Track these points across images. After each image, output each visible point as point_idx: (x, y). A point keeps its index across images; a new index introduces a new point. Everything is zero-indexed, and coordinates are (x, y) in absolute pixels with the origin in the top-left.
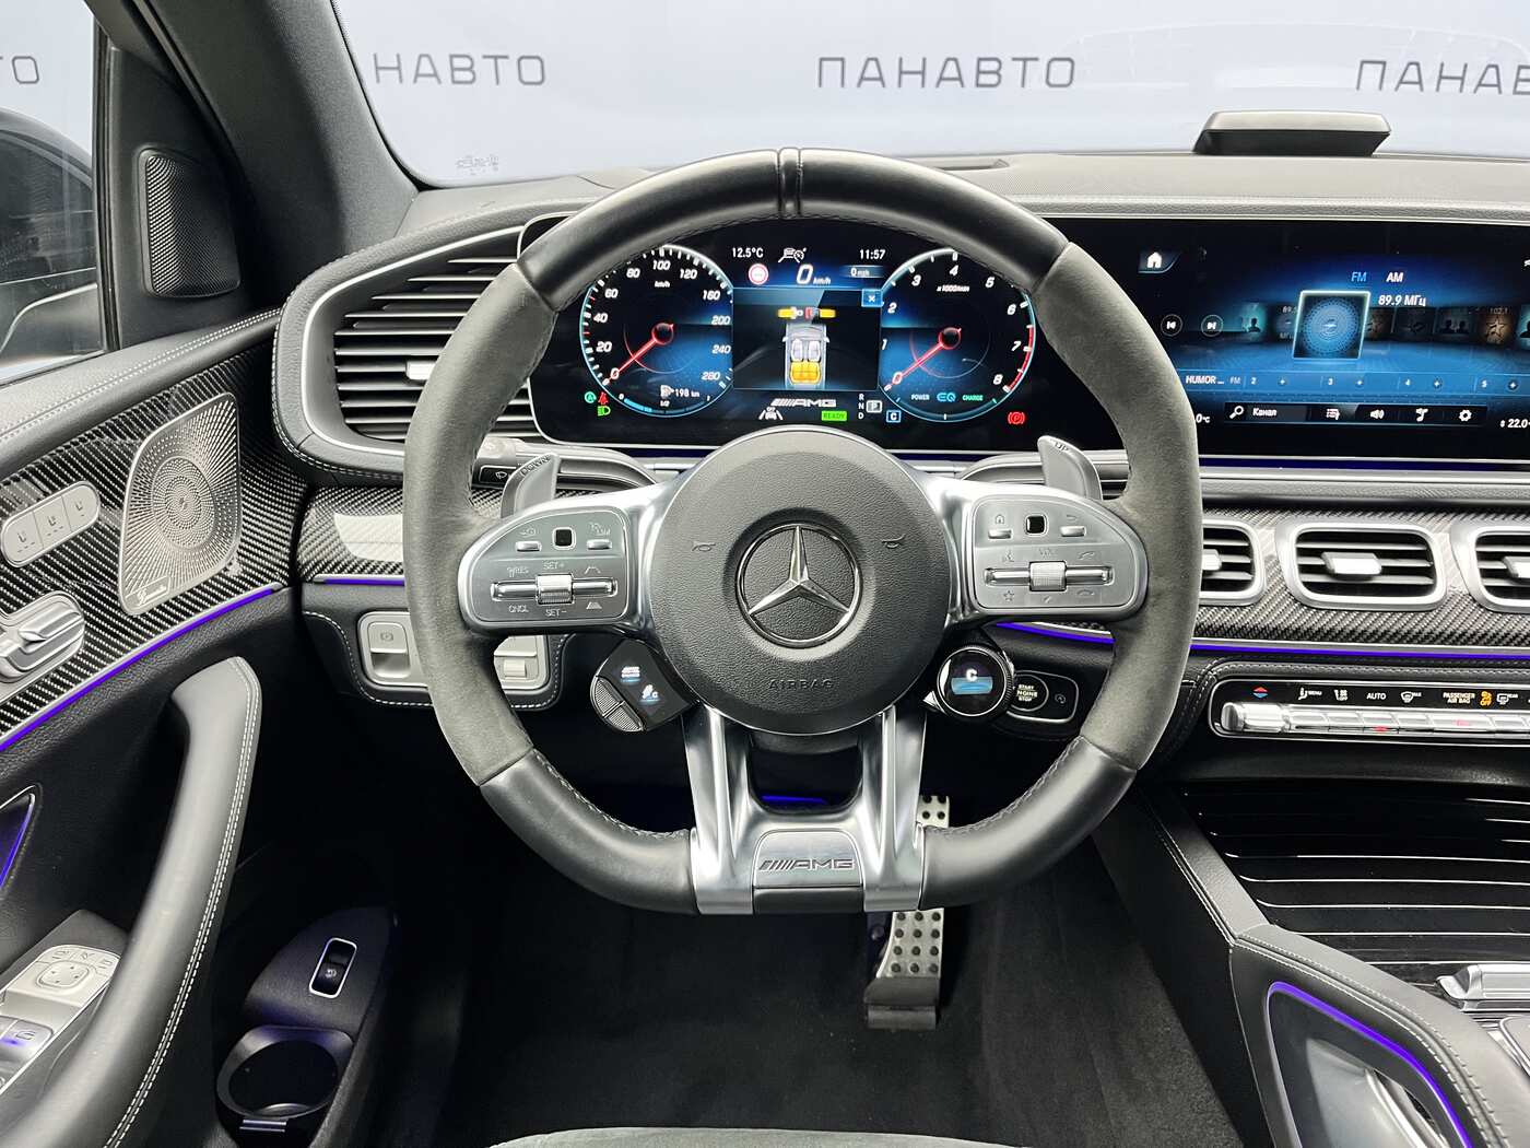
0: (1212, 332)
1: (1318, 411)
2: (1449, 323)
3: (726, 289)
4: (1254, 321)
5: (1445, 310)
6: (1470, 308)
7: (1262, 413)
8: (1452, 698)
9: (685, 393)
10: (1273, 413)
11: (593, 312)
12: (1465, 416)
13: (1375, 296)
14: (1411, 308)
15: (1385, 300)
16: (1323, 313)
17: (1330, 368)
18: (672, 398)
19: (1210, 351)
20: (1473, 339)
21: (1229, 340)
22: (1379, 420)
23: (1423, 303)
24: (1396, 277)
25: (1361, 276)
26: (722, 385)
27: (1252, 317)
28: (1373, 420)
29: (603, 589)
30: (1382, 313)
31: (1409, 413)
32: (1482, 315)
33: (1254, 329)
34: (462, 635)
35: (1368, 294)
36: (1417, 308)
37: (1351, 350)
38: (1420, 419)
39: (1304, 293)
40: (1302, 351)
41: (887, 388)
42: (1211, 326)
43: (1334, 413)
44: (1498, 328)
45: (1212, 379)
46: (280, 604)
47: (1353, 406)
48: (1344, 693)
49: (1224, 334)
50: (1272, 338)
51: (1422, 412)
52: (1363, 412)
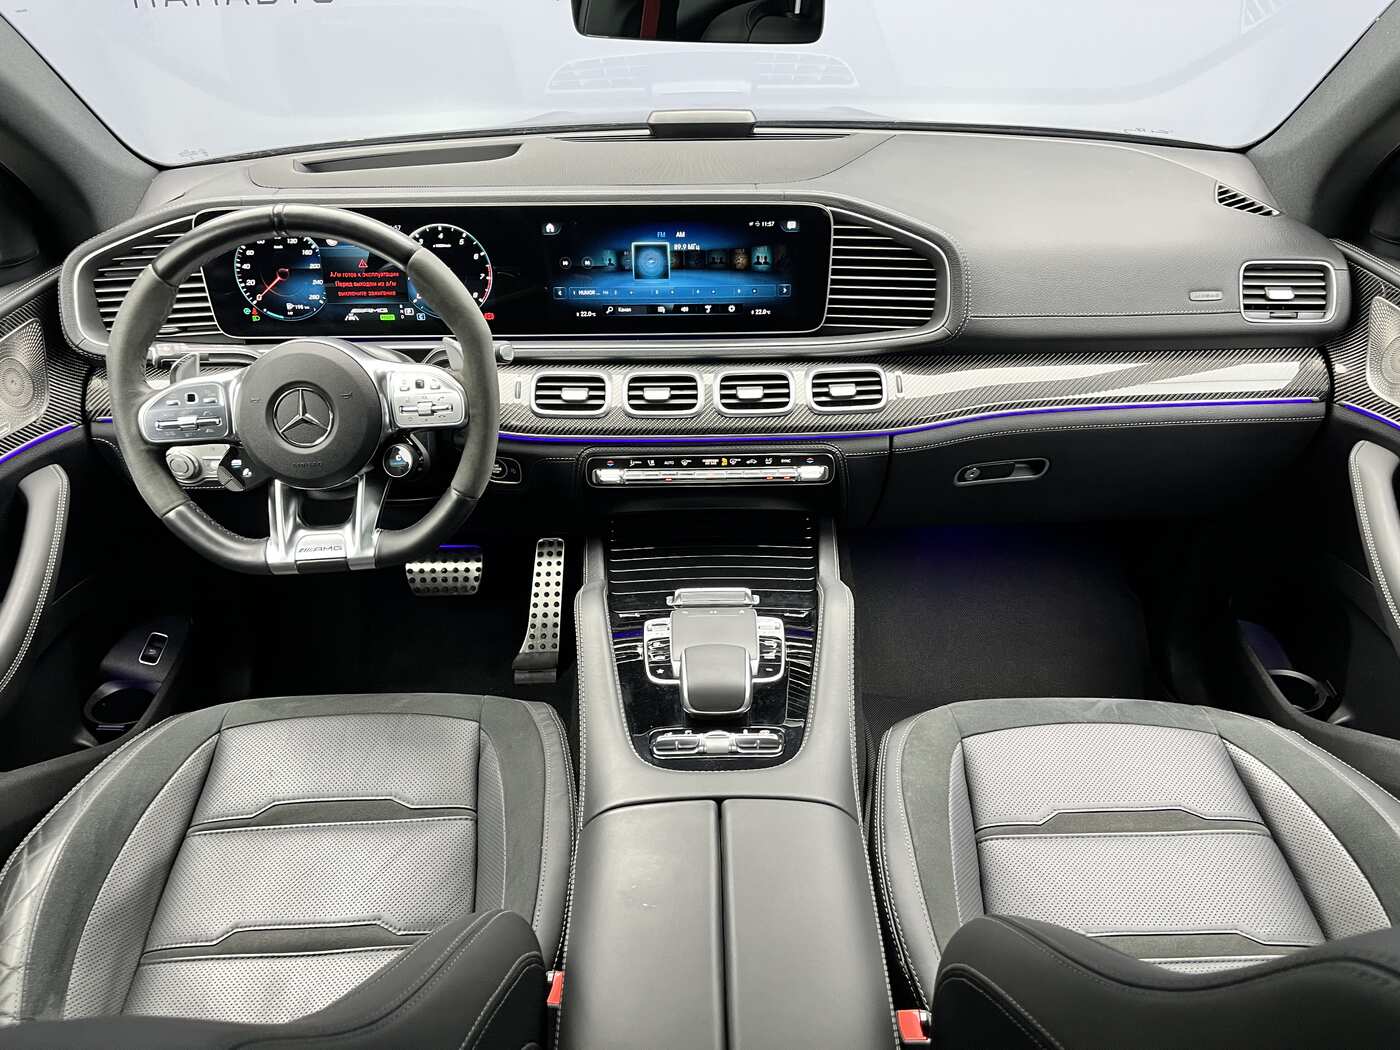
0: (587, 266)
1: (654, 309)
2: (714, 259)
3: (315, 249)
4: (610, 260)
5: (710, 252)
6: (724, 250)
7: (623, 310)
8: (707, 462)
9: (301, 307)
10: (629, 310)
11: (242, 263)
12: (732, 309)
13: (672, 245)
14: (692, 251)
15: (677, 247)
16: (644, 254)
17: (655, 284)
18: (294, 309)
19: (588, 277)
20: (729, 267)
21: (598, 271)
22: (686, 313)
23: (698, 248)
24: (681, 235)
25: (663, 234)
26: (321, 302)
27: (608, 258)
28: (683, 312)
29: (215, 423)
30: (677, 254)
31: (702, 308)
32: (730, 254)
33: (610, 264)
34: (143, 447)
35: (667, 244)
36: (696, 251)
37: (665, 275)
38: (708, 311)
39: (634, 244)
40: (638, 276)
41: (415, 301)
42: (587, 263)
43: (661, 309)
44: (741, 260)
45: (593, 292)
46: (78, 434)
47: (671, 305)
48: (653, 462)
49: (594, 268)
50: (621, 269)
51: (708, 307)
52: (677, 308)
